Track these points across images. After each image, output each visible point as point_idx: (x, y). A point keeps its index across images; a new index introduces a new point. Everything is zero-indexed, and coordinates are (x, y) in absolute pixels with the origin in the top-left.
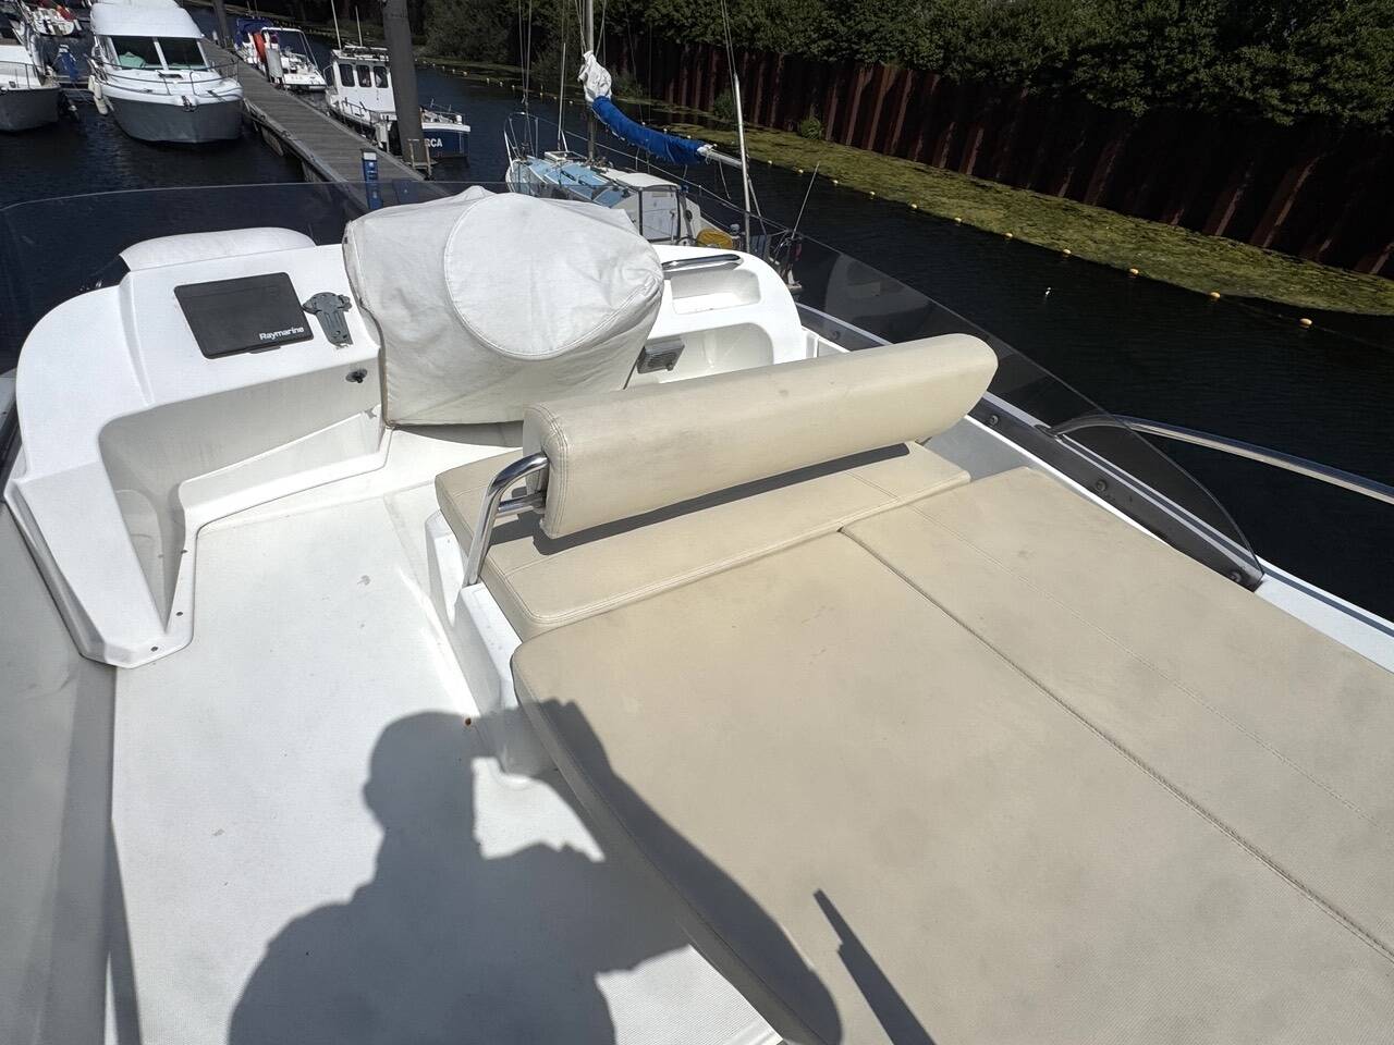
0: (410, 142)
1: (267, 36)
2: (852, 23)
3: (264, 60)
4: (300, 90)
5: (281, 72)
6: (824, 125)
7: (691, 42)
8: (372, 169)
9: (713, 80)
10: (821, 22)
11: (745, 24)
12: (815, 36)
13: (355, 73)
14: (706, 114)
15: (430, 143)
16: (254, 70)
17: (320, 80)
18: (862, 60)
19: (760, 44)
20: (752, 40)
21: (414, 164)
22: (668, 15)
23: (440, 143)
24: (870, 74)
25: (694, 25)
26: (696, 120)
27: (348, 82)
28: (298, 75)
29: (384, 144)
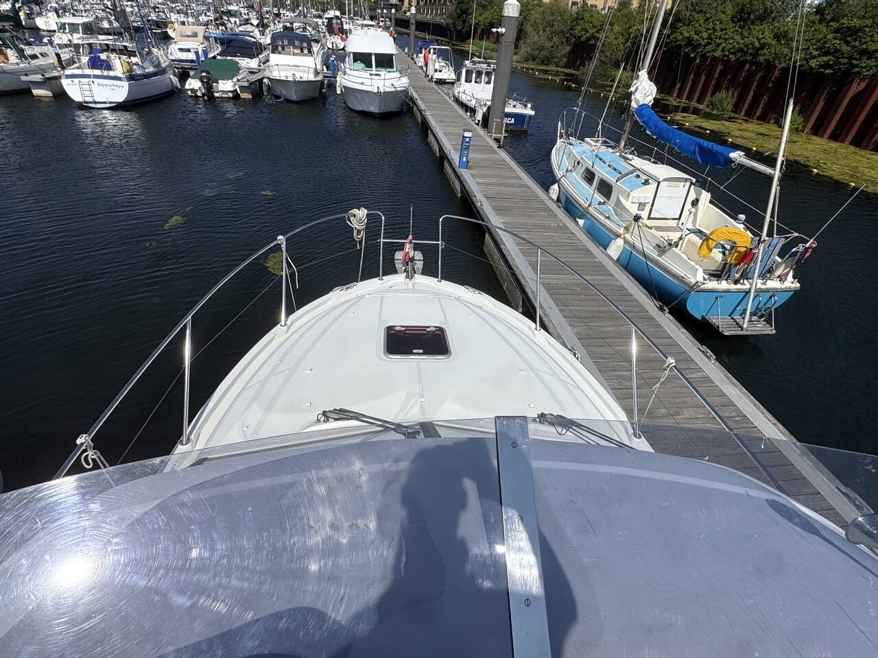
0: (494, 122)
1: (432, 51)
2: (857, 43)
3: (426, 65)
4: (441, 82)
5: (433, 71)
6: (806, 121)
7: (704, 57)
8: (467, 142)
9: (713, 83)
10: (825, 42)
11: (753, 44)
12: (815, 53)
13: (474, 75)
14: (701, 107)
15: (507, 120)
16: (420, 70)
17: (453, 76)
18: (858, 73)
19: (762, 59)
20: (756, 55)
21: (494, 135)
22: (689, 38)
23: (513, 121)
24: (863, 85)
25: (708, 44)
26: (691, 110)
27: (468, 80)
28: (442, 73)
29: (479, 121)
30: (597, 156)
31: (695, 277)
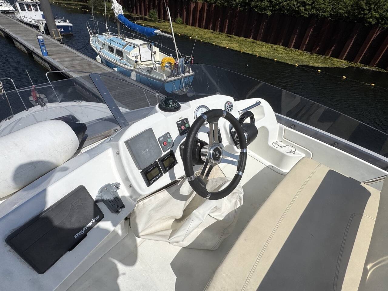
0: (53, 31)
4: (5, 12)
6: (183, 20)
8: (42, 42)
14: (147, 17)
17: (12, 8)
21: (56, 38)
23: (62, 30)
24: (194, 4)
27: (23, 10)
28: (3, 7)
29: (43, 31)
30: (111, 40)
31: (164, 78)
